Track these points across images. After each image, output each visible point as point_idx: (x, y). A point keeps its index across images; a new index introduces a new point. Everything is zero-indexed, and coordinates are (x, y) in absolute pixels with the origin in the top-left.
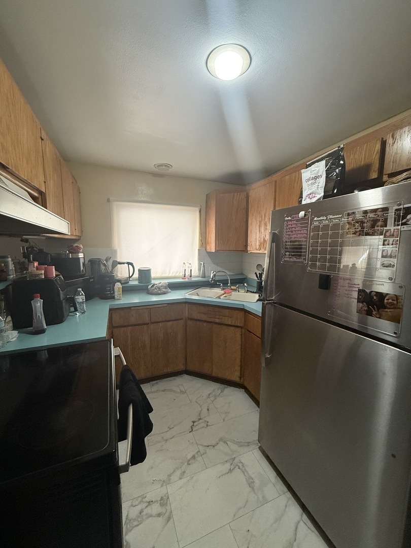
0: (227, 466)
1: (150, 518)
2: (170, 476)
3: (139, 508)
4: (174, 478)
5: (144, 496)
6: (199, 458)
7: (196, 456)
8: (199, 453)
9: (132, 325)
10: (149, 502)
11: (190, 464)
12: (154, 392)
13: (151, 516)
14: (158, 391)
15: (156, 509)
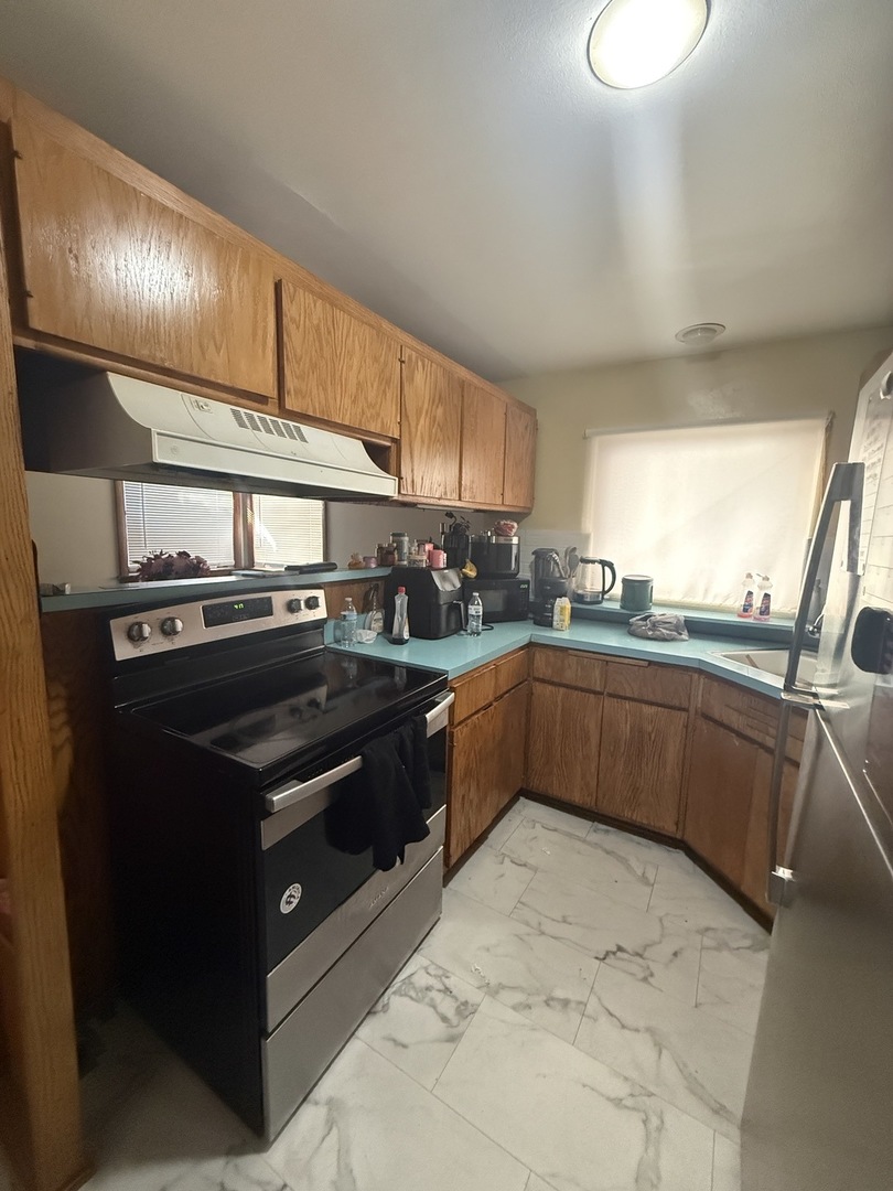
0: (619, 1089)
1: (432, 1010)
2: (502, 987)
3: (431, 981)
4: (505, 995)
5: (448, 974)
6: (575, 1016)
7: (573, 1005)
8: (582, 1007)
9: (566, 686)
10: (447, 989)
11: (548, 1005)
12: (589, 844)
13: (434, 1007)
14: (596, 845)
15: (447, 1007)
